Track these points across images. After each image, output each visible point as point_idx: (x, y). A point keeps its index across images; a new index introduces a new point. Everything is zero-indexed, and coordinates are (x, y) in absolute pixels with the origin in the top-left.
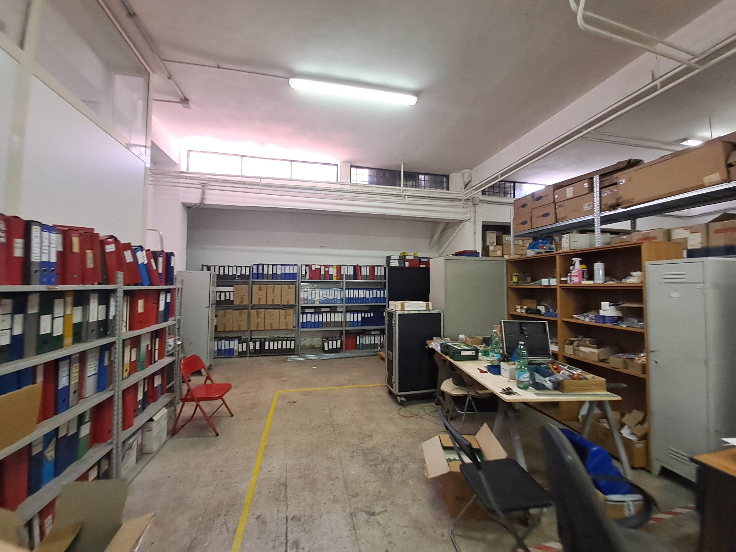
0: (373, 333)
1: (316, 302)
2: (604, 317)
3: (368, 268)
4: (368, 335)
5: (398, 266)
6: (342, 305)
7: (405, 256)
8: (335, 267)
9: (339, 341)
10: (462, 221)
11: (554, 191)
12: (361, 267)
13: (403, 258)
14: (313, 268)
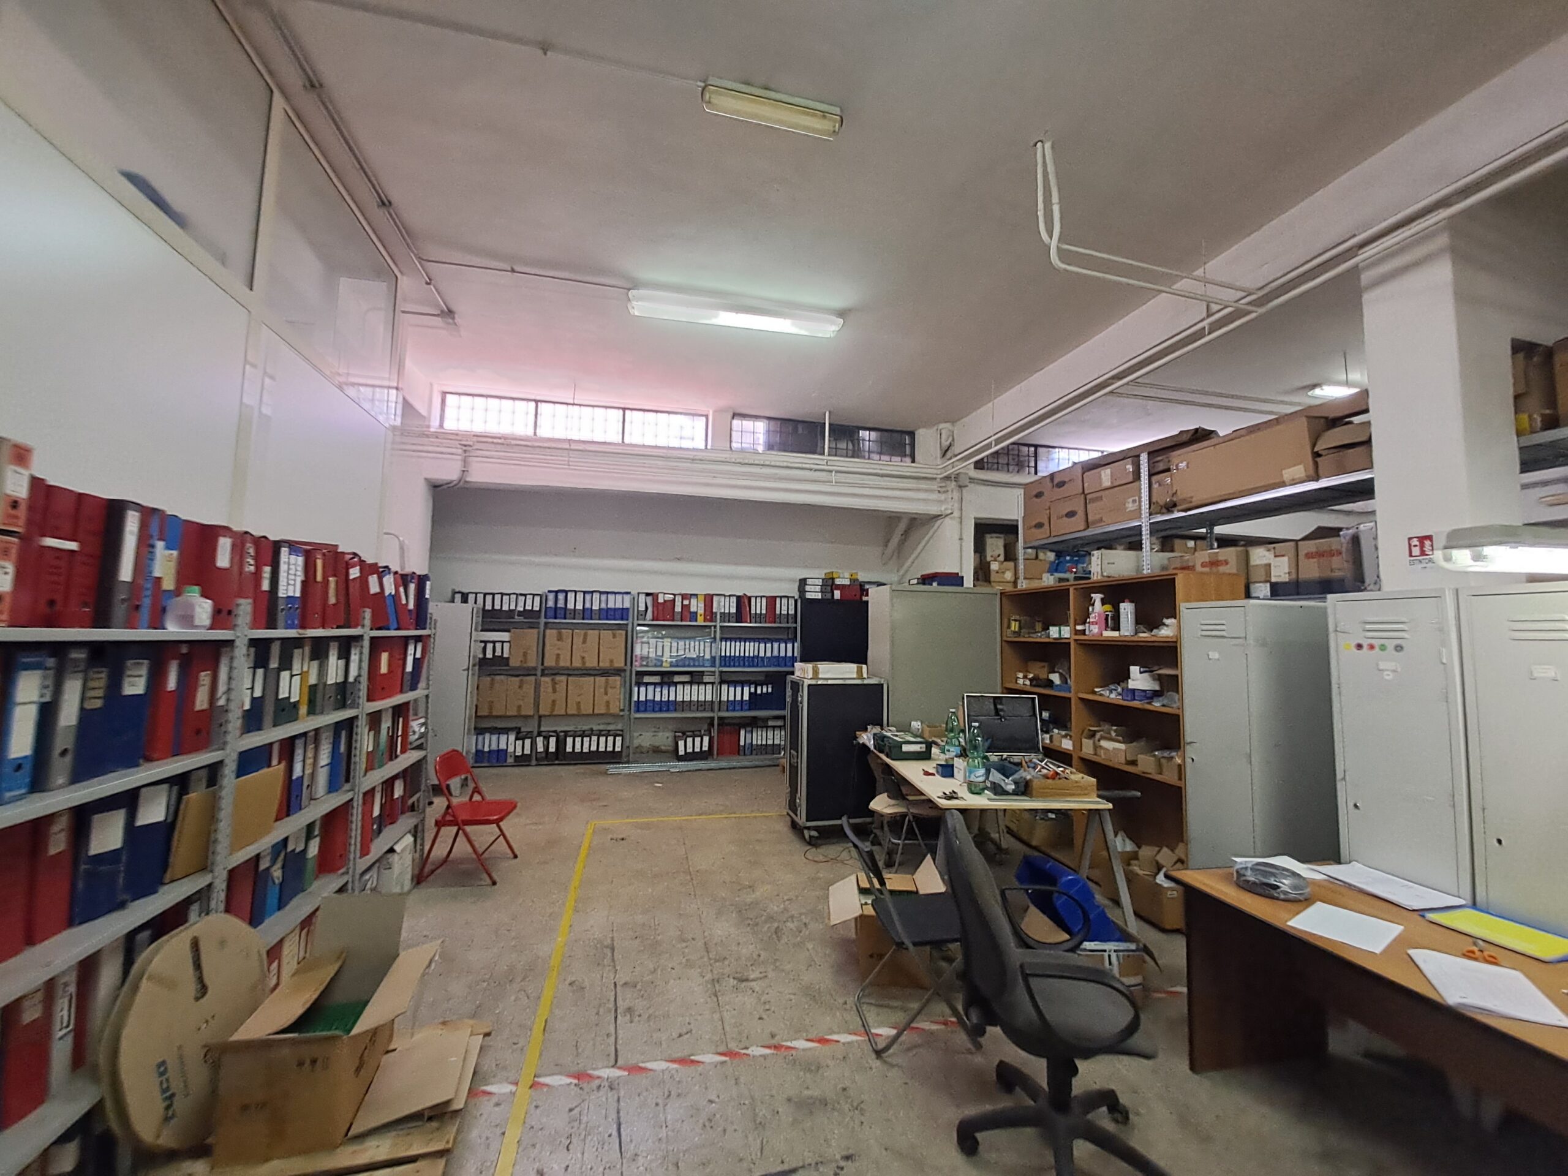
0: (770, 723)
1: (664, 664)
2: (1134, 690)
3: (764, 600)
4: (762, 727)
5: (820, 597)
6: (713, 669)
7: (833, 579)
8: (701, 598)
9: (706, 739)
10: (937, 517)
11: (1083, 473)
12: (749, 598)
13: (829, 584)
14: (661, 600)
